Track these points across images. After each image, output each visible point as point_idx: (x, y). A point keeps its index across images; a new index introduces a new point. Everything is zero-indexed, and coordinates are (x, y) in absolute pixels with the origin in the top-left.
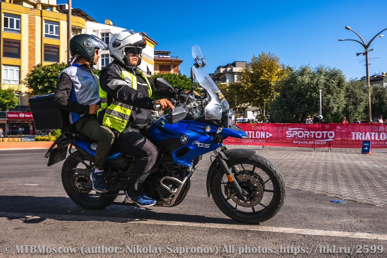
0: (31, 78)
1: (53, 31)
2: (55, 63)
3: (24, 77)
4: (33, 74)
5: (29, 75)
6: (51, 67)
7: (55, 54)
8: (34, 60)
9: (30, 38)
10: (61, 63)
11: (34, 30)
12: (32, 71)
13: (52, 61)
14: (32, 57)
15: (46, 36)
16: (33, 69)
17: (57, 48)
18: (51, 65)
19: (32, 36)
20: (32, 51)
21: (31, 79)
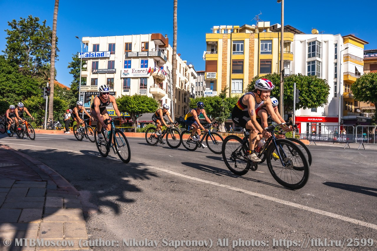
0: (251, 87)
1: (267, 48)
2: (268, 74)
3: (246, 87)
4: (252, 84)
5: (249, 86)
6: (266, 77)
7: (269, 66)
8: (253, 73)
9: (250, 56)
10: (273, 73)
11: (253, 50)
12: (251, 82)
13: (266, 73)
14: (251, 72)
15: (262, 53)
16: (252, 81)
17: (270, 61)
18: (265, 76)
19: (251, 56)
20: (251, 66)
21: (250, 89)
